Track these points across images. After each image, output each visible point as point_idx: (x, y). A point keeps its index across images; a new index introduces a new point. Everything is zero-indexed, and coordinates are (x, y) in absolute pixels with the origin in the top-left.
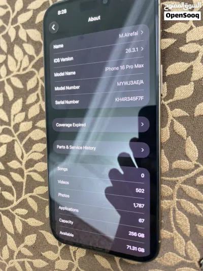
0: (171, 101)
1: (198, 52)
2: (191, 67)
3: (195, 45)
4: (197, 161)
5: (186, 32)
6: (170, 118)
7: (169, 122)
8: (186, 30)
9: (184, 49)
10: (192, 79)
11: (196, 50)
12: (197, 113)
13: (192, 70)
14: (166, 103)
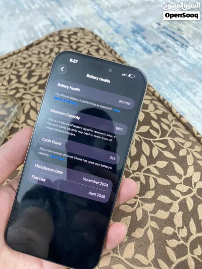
0: (152, 215)
1: (179, 198)
2: (172, 203)
3: (179, 193)
4: (151, 261)
5: (177, 184)
6: (148, 225)
7: (146, 227)
8: (178, 182)
9: (173, 191)
10: (170, 210)
11: (179, 196)
12: (164, 231)
13: (172, 205)
14: (150, 215)
